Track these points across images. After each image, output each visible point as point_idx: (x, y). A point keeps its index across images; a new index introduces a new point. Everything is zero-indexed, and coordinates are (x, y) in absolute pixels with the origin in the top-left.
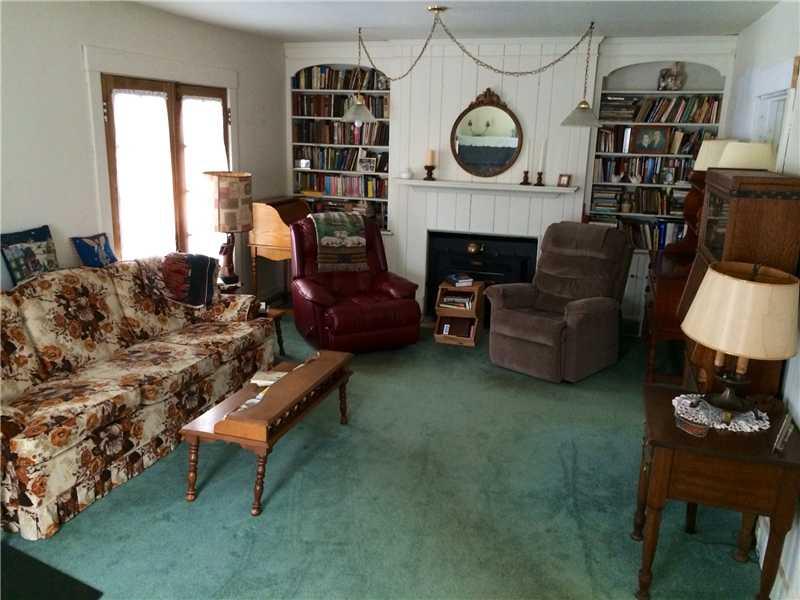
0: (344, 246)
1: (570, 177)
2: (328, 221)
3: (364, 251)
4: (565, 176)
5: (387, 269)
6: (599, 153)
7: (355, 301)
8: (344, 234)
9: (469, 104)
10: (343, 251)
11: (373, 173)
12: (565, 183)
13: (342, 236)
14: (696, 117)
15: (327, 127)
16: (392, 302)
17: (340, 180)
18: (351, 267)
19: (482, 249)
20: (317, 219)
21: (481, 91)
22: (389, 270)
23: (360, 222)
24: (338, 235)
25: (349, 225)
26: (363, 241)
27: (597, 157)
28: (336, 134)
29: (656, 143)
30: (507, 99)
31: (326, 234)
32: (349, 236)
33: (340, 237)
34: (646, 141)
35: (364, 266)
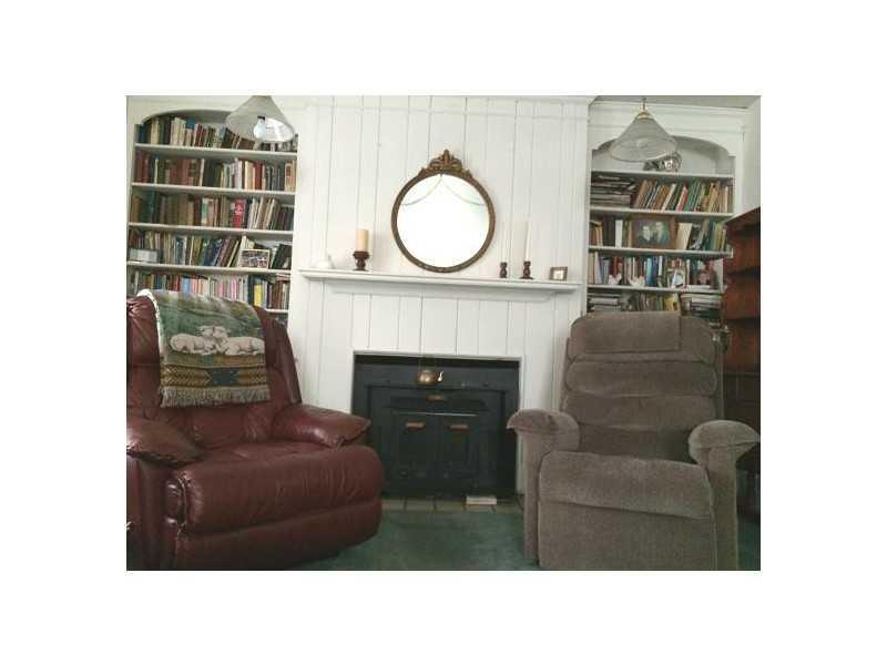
0: (221, 355)
1: (566, 269)
2: (187, 306)
3: (262, 362)
4: (560, 269)
5: (300, 401)
6: (594, 247)
7: (244, 454)
8: (220, 332)
9: (420, 169)
10: (219, 363)
11: (265, 270)
12: (562, 277)
13: (217, 334)
14: (704, 206)
15: (191, 205)
16: (318, 455)
17: (206, 283)
18: (239, 393)
19: (440, 379)
20: (162, 301)
21: (436, 153)
22: (305, 401)
23: (250, 314)
24: (208, 332)
25: (229, 317)
26: (259, 344)
27: (591, 251)
28: (204, 214)
29: (660, 236)
30: (471, 165)
31: (182, 329)
32: (230, 335)
33: (211, 338)
34: (647, 233)
35: (262, 391)
